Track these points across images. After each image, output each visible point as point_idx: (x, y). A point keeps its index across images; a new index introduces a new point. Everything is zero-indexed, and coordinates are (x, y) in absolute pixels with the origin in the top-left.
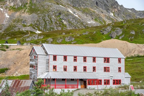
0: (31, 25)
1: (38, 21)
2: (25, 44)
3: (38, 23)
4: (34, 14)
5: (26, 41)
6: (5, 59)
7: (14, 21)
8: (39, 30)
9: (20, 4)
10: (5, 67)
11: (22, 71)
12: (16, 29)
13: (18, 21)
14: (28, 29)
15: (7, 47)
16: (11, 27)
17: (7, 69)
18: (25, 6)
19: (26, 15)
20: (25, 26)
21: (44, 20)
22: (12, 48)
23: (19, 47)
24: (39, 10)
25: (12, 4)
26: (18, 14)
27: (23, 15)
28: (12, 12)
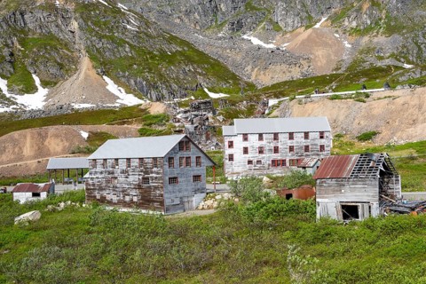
0: (392, 55)
1: (404, 46)
2: (399, 87)
3: (405, 50)
4: (396, 36)
5: (398, 83)
6: (369, 117)
7: (361, 53)
8: (409, 63)
9: (369, 22)
10: (371, 129)
11: (404, 136)
12: (367, 66)
13: (368, 50)
14: (388, 62)
15: (367, 96)
16: (356, 63)
17: (374, 134)
18: (377, 24)
19: (381, 39)
20: (381, 58)
21: (416, 43)
22: (375, 96)
23: (388, 93)
24: (404, 28)
25: (354, 24)
26: (366, 39)
27: (376, 40)
28: (354, 38)
